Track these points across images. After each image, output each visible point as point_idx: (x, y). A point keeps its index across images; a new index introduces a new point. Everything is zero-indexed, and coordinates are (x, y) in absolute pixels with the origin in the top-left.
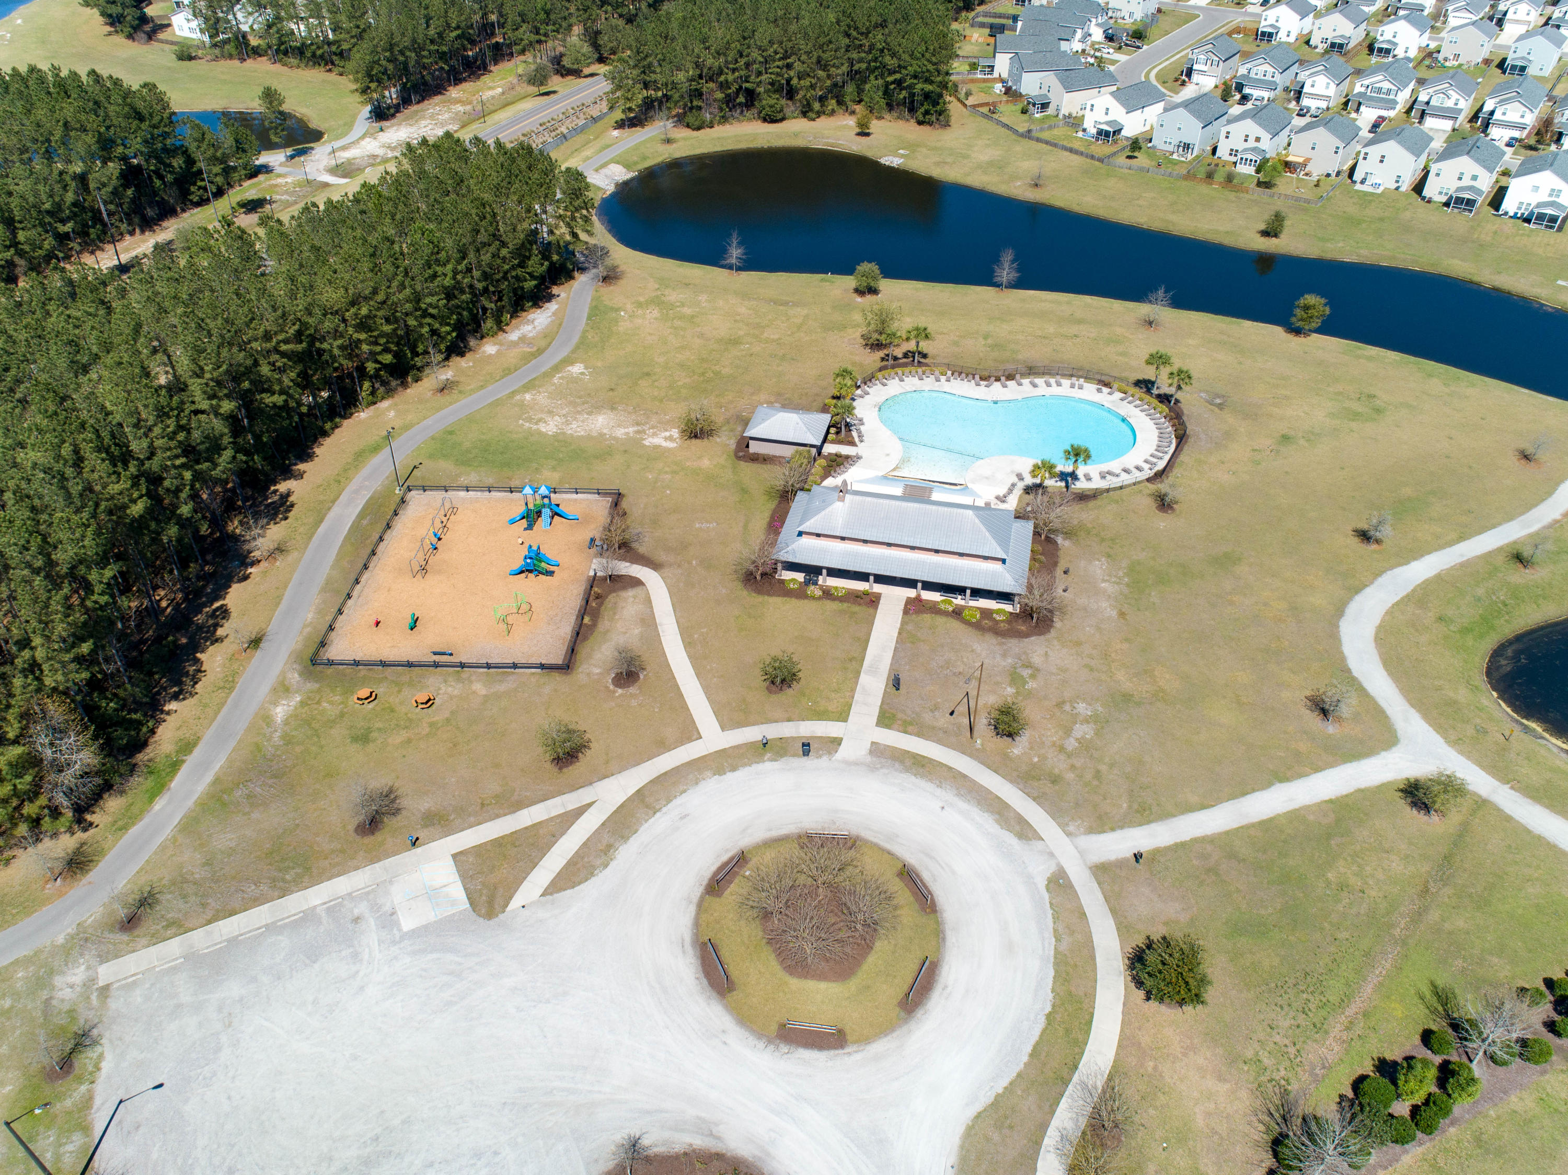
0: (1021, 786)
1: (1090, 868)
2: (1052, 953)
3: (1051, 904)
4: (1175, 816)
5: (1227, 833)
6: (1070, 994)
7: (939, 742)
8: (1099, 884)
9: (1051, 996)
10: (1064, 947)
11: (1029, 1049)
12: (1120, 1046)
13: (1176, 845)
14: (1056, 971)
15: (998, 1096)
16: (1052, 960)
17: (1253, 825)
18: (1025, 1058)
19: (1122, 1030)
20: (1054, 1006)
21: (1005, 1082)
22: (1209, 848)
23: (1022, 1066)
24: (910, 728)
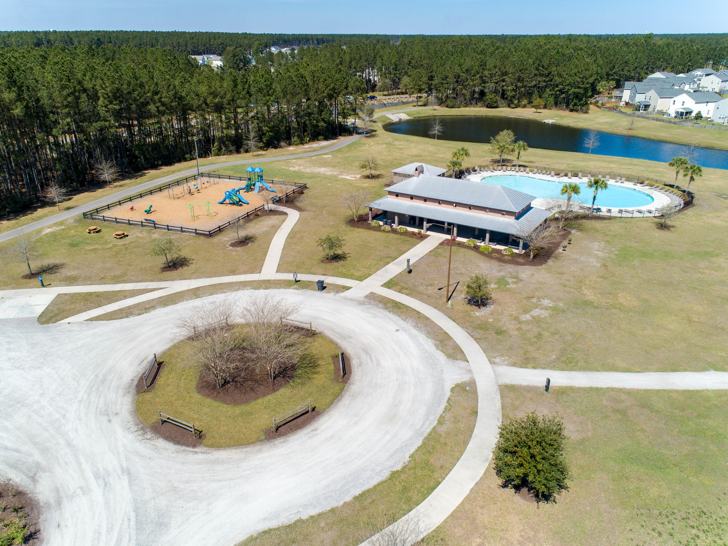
0: (469, 331)
1: (500, 386)
2: (429, 430)
3: (449, 399)
4: (598, 371)
5: (647, 391)
6: (427, 463)
7: (421, 300)
8: (502, 397)
9: (407, 459)
10: (443, 429)
11: (358, 492)
12: (453, 516)
13: (591, 389)
14: (424, 443)
15: (300, 521)
16: (426, 435)
17: (677, 391)
18: (348, 499)
19: (462, 504)
20: (404, 468)
21: (314, 512)
22: (623, 397)
23: (341, 503)
24: (404, 291)
